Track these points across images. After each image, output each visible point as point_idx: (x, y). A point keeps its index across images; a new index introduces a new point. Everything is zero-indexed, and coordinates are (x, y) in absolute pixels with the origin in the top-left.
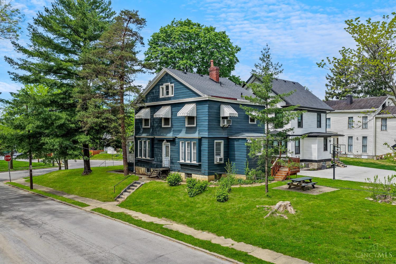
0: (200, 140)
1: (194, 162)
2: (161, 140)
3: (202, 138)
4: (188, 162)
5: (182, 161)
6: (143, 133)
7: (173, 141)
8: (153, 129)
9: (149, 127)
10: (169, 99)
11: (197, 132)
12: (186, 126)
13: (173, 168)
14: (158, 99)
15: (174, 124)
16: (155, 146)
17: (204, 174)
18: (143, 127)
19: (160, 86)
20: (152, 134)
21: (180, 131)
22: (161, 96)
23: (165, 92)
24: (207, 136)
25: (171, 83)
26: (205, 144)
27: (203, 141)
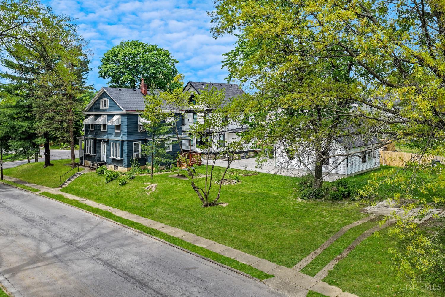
0: (122, 142)
1: (119, 158)
2: (101, 141)
3: (124, 140)
4: (115, 157)
5: (112, 157)
6: (89, 134)
7: (107, 142)
8: (96, 131)
9: (94, 130)
10: (106, 110)
11: (121, 136)
12: (115, 131)
13: (108, 162)
14: (99, 110)
15: (108, 129)
16: (97, 145)
17: (124, 167)
18: (90, 130)
19: (101, 100)
20: (95, 136)
21: (111, 135)
22: (101, 108)
23: (103, 104)
24: (126, 139)
25: (107, 99)
26: (125, 144)
27: (124, 143)
